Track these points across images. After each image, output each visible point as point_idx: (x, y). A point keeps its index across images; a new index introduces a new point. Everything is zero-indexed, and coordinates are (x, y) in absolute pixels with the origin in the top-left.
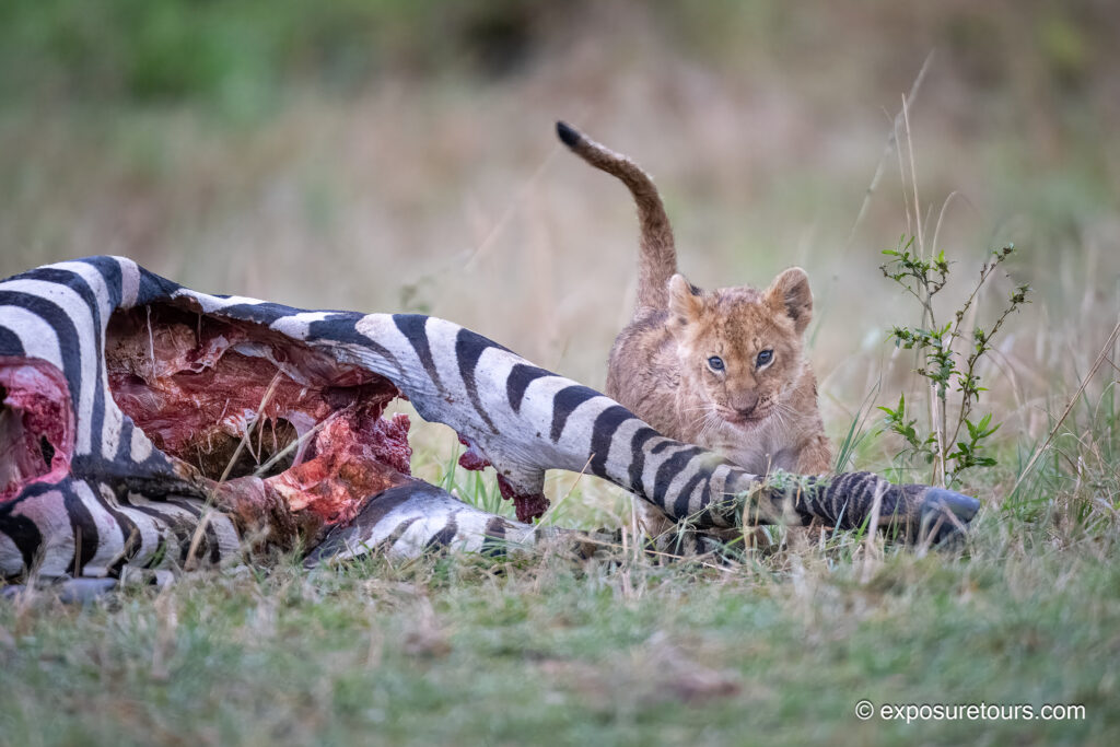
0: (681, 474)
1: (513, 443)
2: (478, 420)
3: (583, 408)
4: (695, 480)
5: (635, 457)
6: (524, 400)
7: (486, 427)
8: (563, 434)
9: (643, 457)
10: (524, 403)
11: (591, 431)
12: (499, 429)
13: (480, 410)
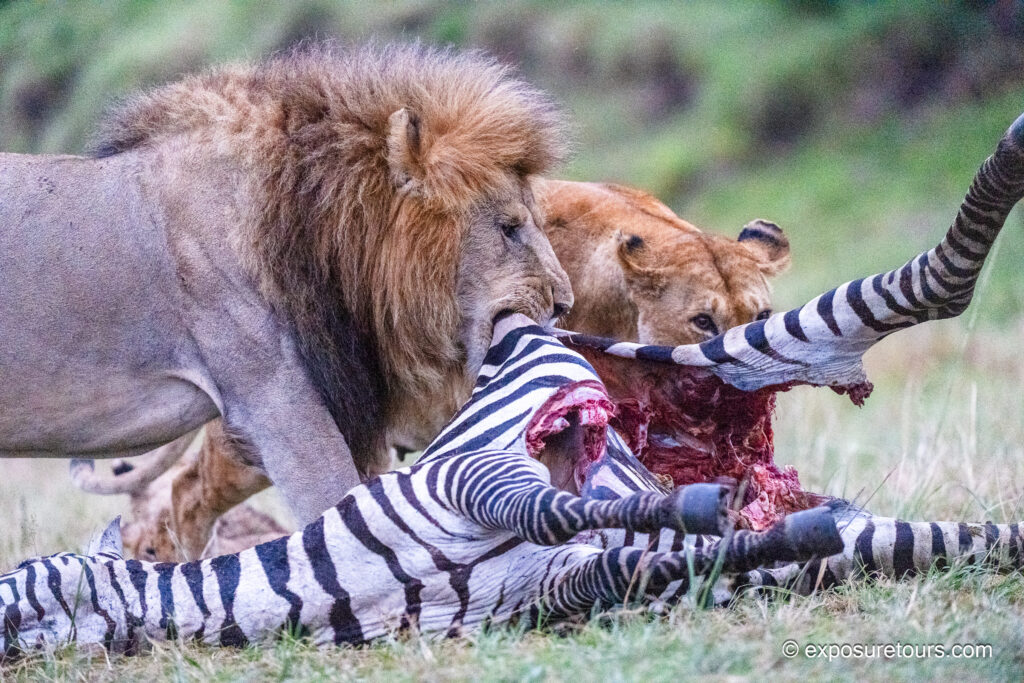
0: (913, 278)
1: (824, 364)
2: (791, 367)
3: (835, 302)
4: (922, 272)
5: (884, 296)
6: (805, 331)
7: (799, 367)
8: (839, 327)
9: (887, 291)
10: (806, 332)
11: (850, 308)
12: (808, 362)
13: (787, 361)
